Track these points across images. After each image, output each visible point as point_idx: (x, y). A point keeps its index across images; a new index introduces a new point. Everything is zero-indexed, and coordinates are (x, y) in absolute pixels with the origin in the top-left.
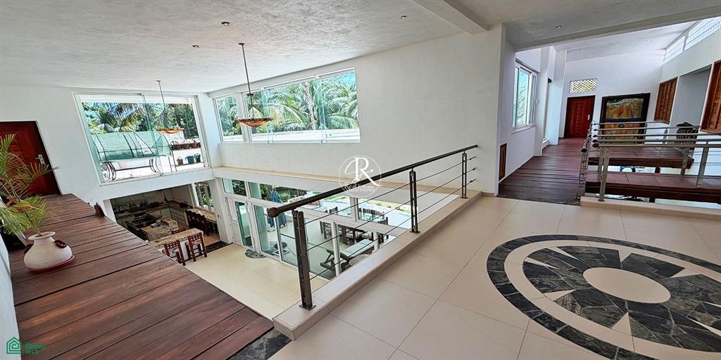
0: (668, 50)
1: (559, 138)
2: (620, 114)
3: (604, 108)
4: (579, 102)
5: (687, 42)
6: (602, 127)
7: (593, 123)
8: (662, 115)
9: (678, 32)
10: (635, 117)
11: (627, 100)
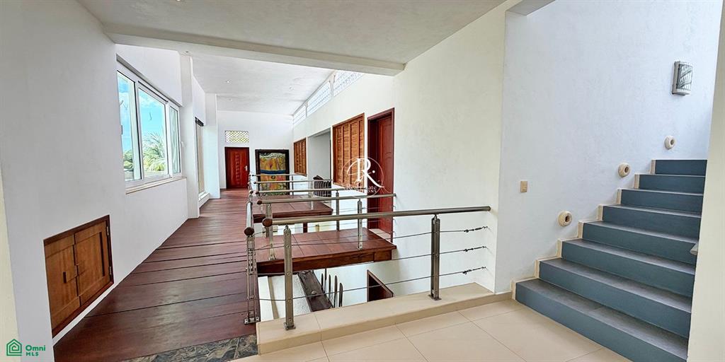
0: (295, 116)
1: (221, 190)
2: (271, 167)
3: (258, 160)
4: (236, 153)
5: (308, 110)
6: (259, 179)
7: (251, 174)
8: (301, 170)
9: (302, 101)
10: (282, 169)
11: (274, 154)
